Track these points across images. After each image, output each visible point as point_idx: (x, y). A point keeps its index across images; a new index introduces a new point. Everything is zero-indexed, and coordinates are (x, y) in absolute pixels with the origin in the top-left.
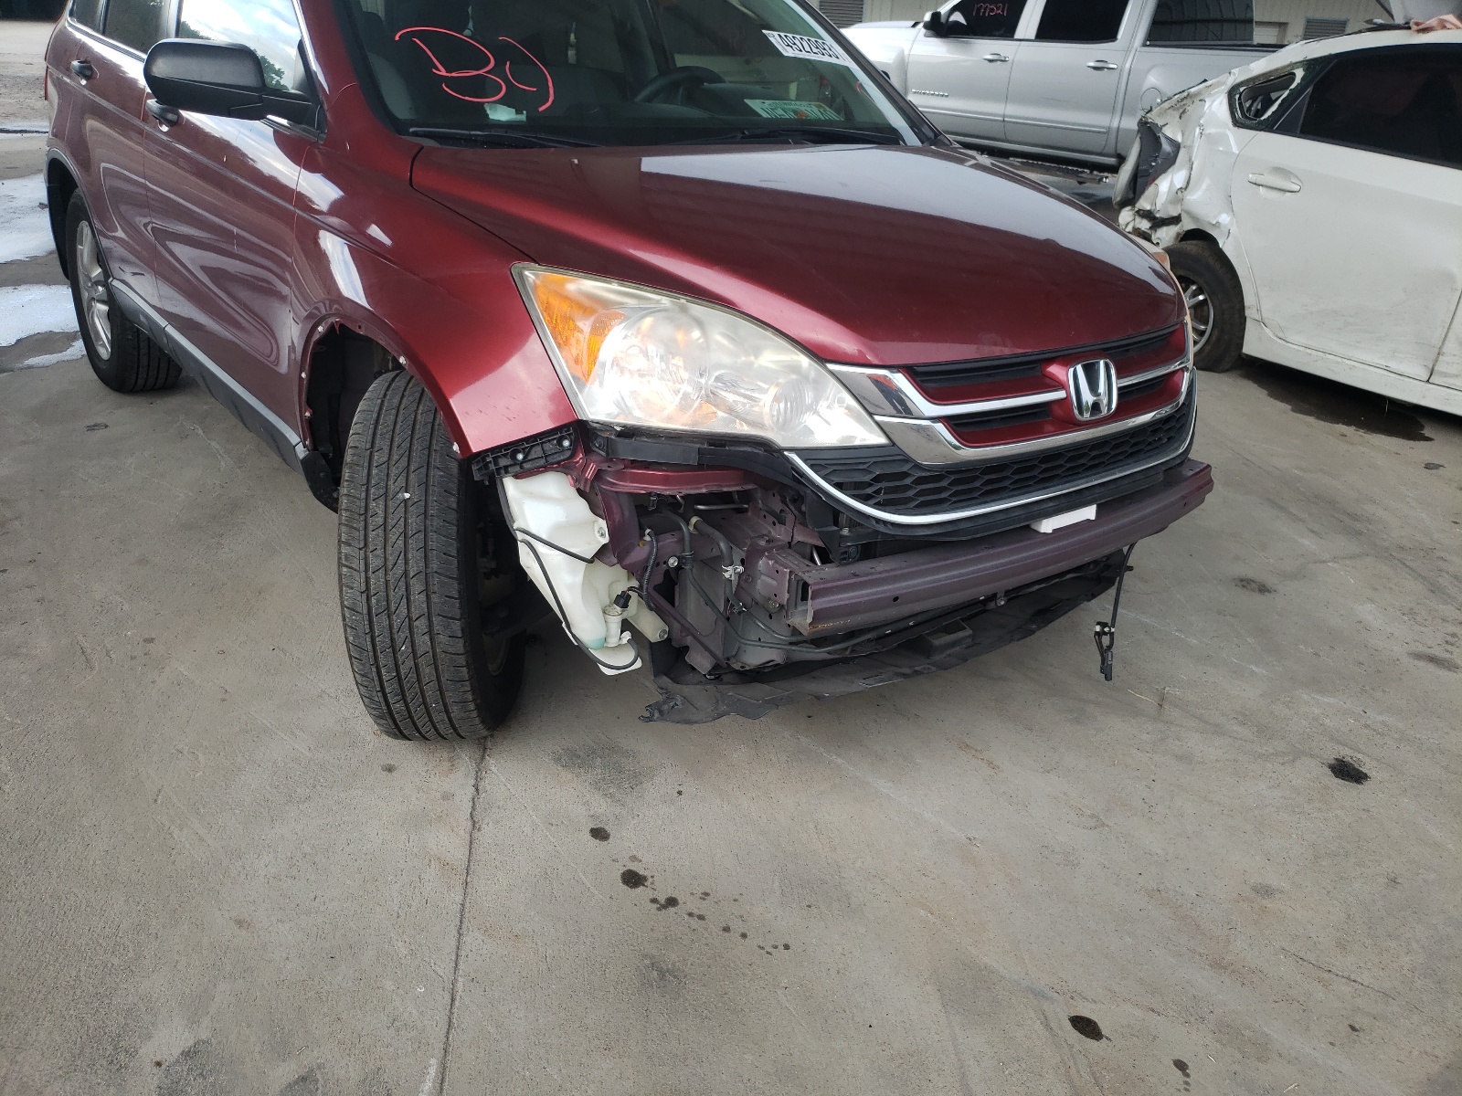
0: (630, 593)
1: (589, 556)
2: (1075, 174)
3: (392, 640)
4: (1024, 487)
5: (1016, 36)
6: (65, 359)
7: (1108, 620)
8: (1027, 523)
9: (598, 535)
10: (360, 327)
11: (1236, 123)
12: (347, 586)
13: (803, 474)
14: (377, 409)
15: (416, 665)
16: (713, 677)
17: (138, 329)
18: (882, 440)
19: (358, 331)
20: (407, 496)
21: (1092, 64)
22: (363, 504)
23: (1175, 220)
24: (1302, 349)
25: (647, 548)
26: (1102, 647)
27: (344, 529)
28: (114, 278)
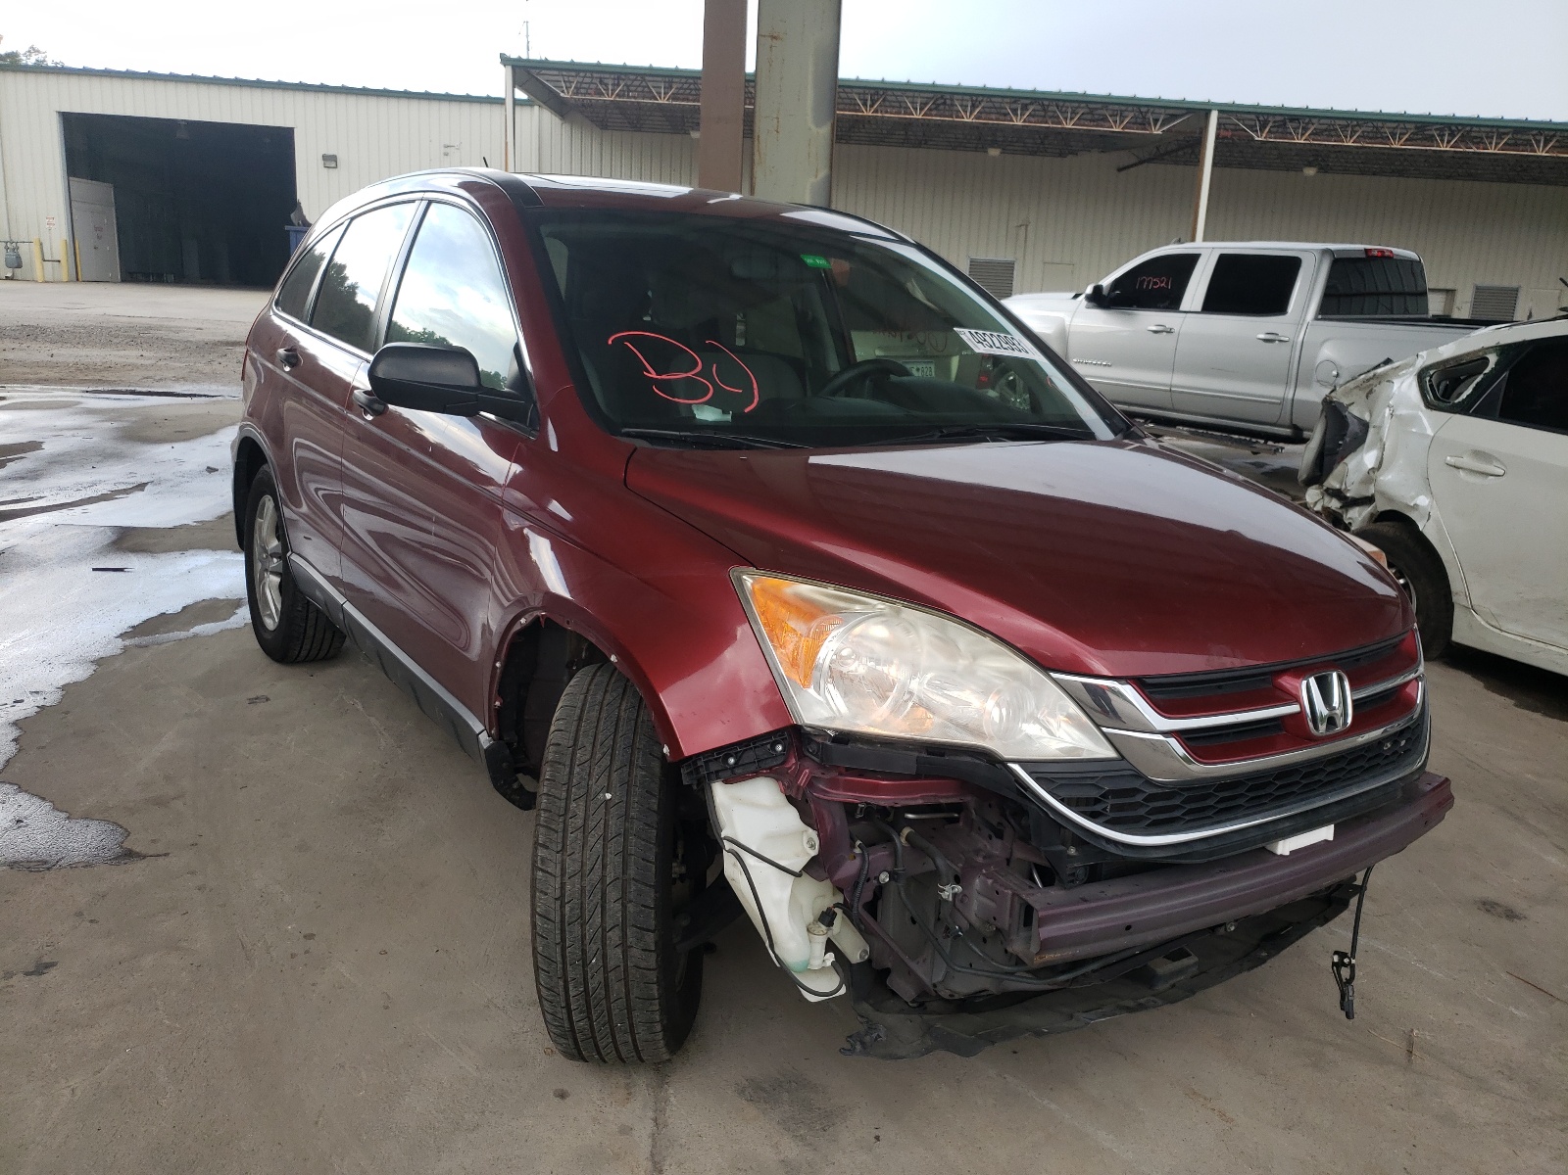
0: (836, 910)
1: (797, 869)
2: (1249, 444)
3: (584, 952)
4: (1258, 805)
5: (1182, 308)
6: (229, 627)
7: (1349, 951)
8: (1260, 845)
9: (806, 846)
10: (568, 623)
11: (1429, 405)
12: (541, 892)
13: (1027, 788)
14: (580, 705)
15: (606, 979)
16: (915, 1005)
17: (308, 601)
18: (1111, 754)
19: (565, 626)
20: (608, 796)
21: (1262, 336)
22: (563, 804)
23: (1368, 500)
24: (1519, 639)
25: (858, 861)
26: (1341, 980)
27: (542, 830)
28: (293, 552)
